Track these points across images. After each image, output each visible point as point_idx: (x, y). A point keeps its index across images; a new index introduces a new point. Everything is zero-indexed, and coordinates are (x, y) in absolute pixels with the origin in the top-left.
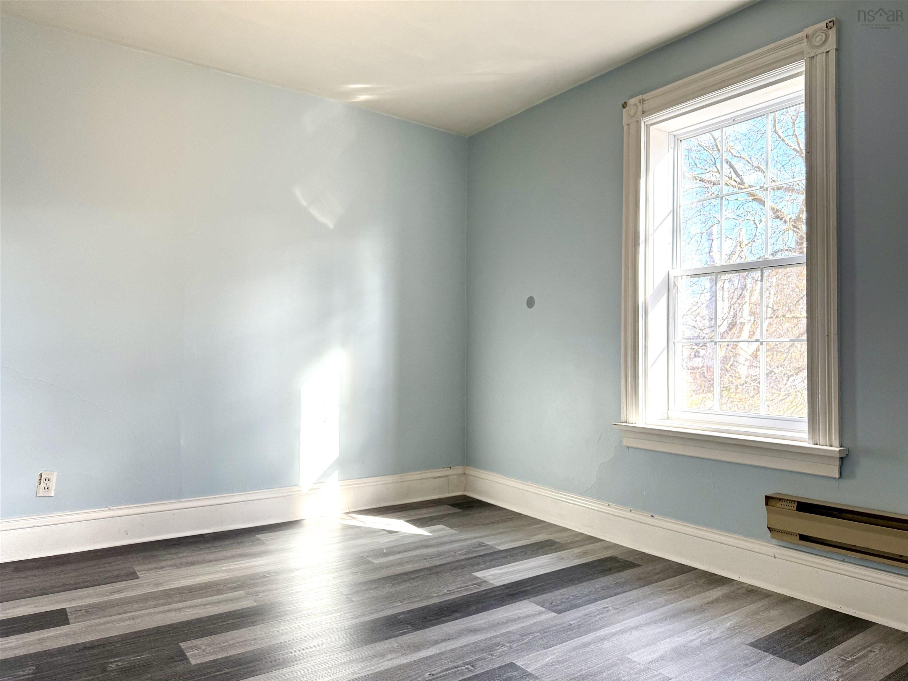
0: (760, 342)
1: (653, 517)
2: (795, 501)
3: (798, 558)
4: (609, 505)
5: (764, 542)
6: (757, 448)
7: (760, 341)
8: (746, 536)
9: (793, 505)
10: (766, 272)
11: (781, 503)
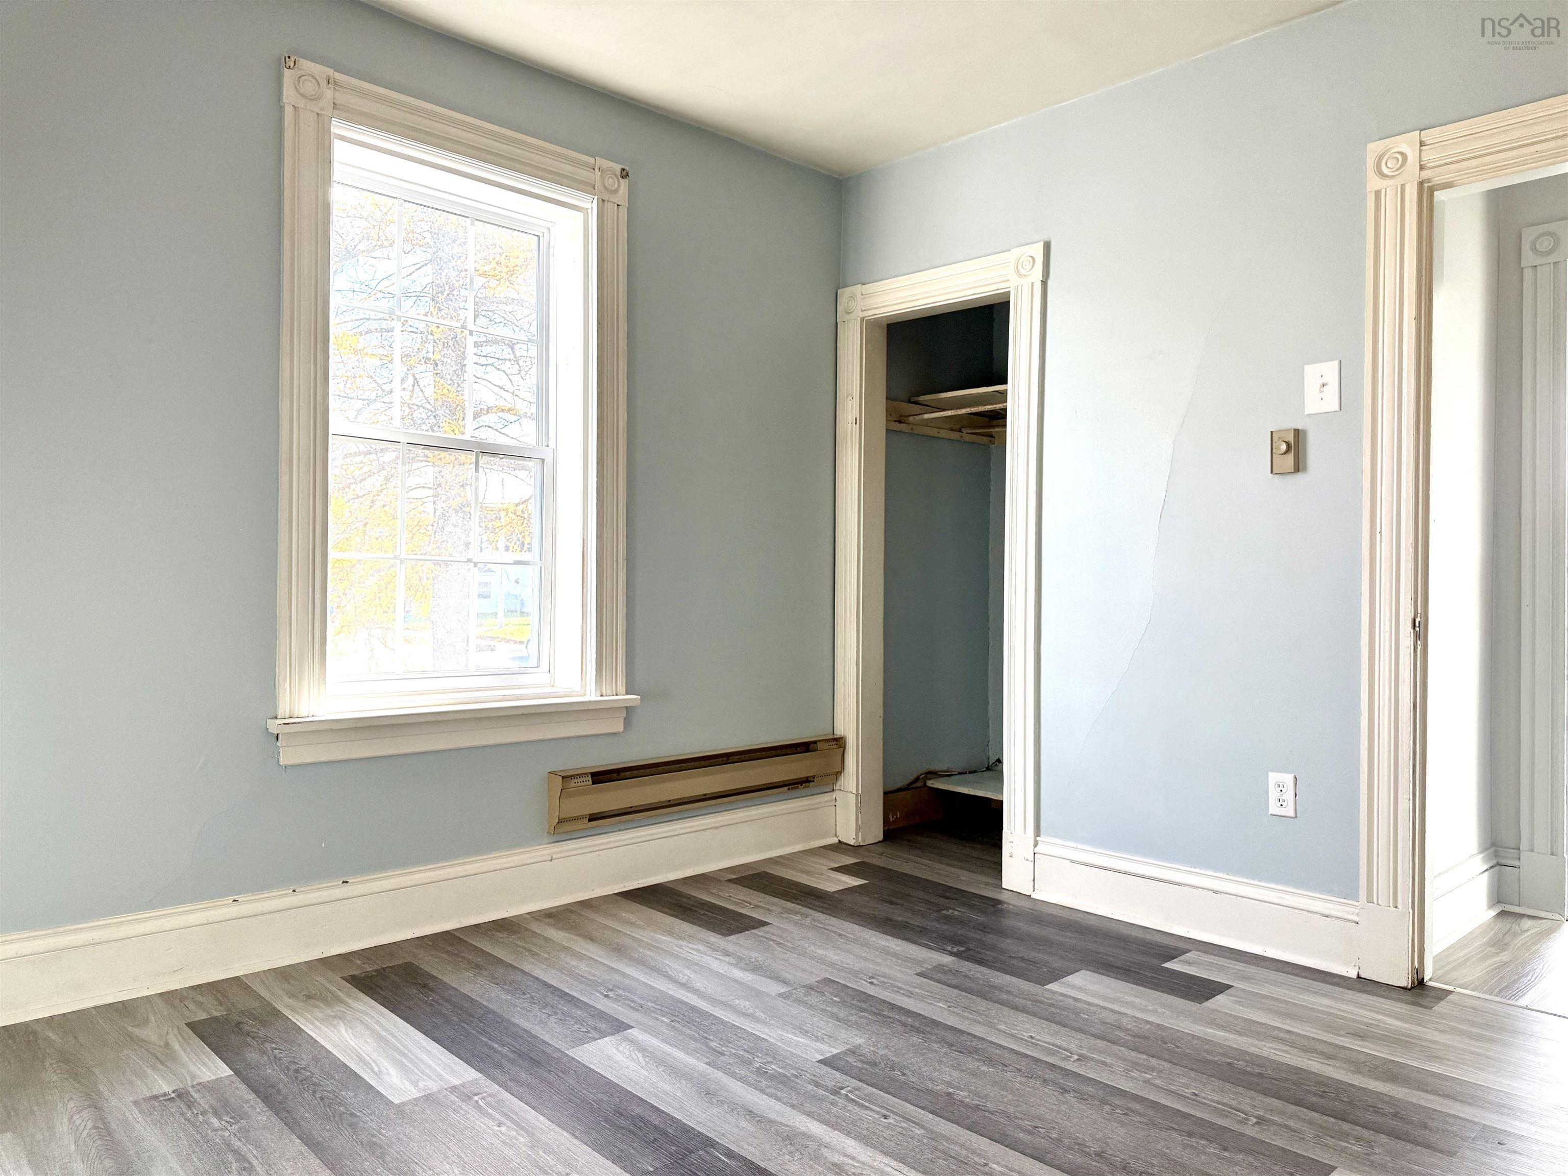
0: (474, 563)
1: (347, 882)
2: (587, 773)
3: (576, 849)
4: (234, 901)
5: (532, 846)
6: (500, 718)
7: (474, 561)
8: (508, 848)
9: (587, 779)
10: (484, 459)
11: (574, 781)
